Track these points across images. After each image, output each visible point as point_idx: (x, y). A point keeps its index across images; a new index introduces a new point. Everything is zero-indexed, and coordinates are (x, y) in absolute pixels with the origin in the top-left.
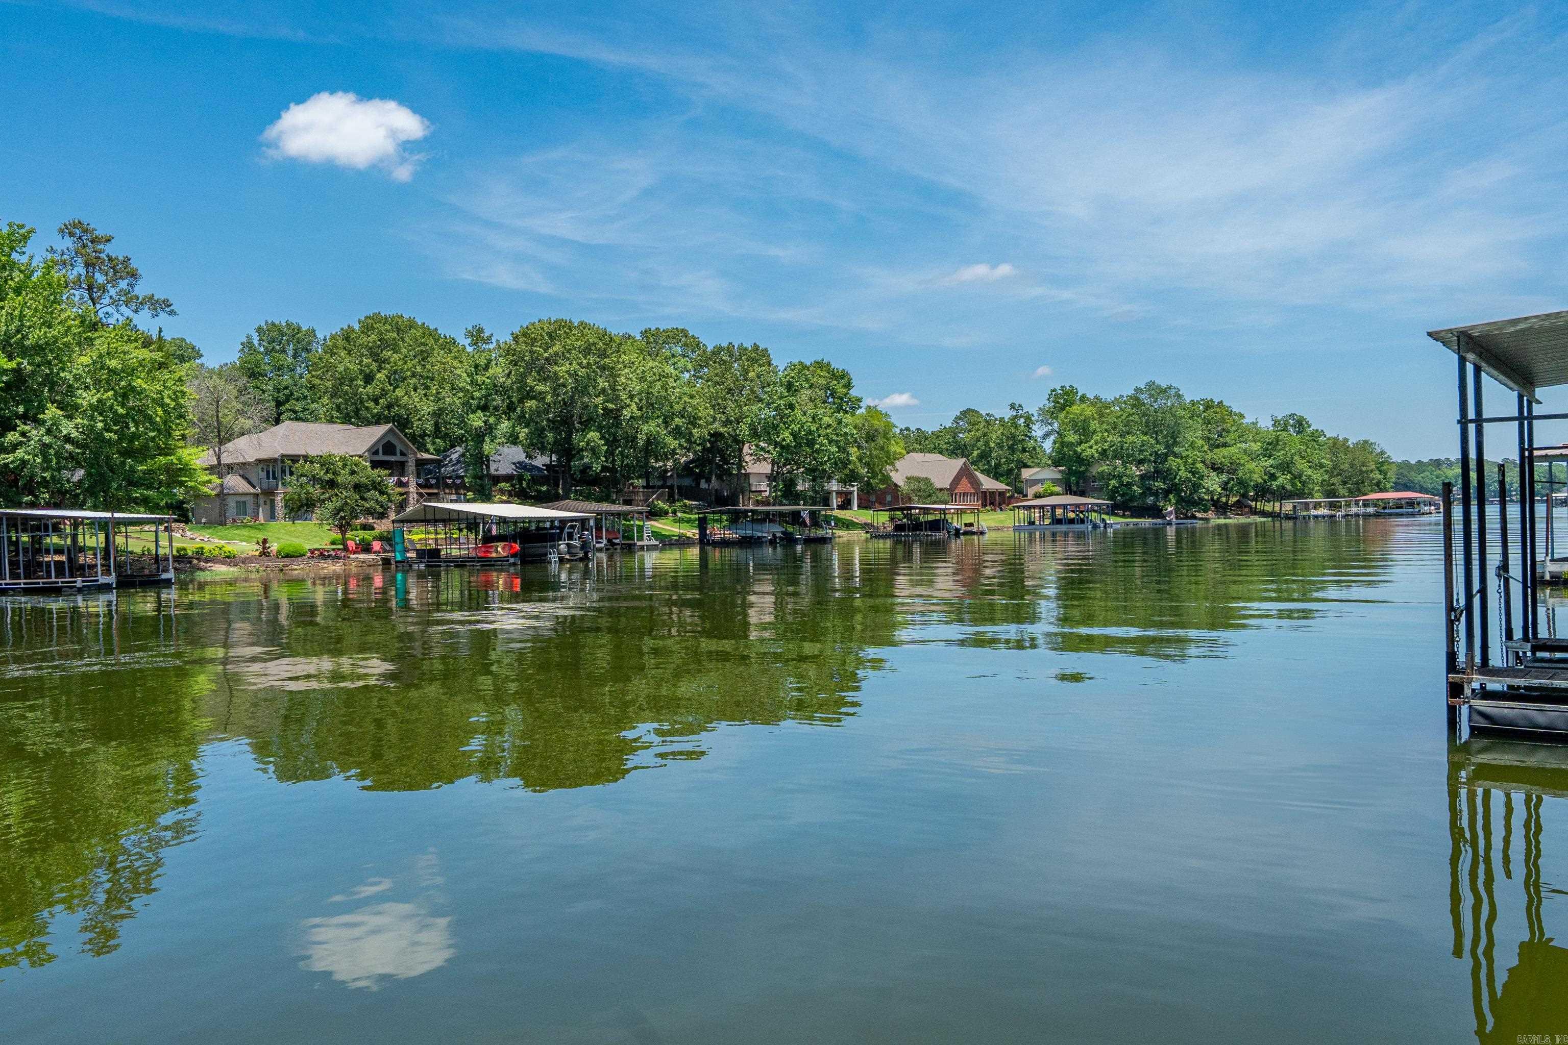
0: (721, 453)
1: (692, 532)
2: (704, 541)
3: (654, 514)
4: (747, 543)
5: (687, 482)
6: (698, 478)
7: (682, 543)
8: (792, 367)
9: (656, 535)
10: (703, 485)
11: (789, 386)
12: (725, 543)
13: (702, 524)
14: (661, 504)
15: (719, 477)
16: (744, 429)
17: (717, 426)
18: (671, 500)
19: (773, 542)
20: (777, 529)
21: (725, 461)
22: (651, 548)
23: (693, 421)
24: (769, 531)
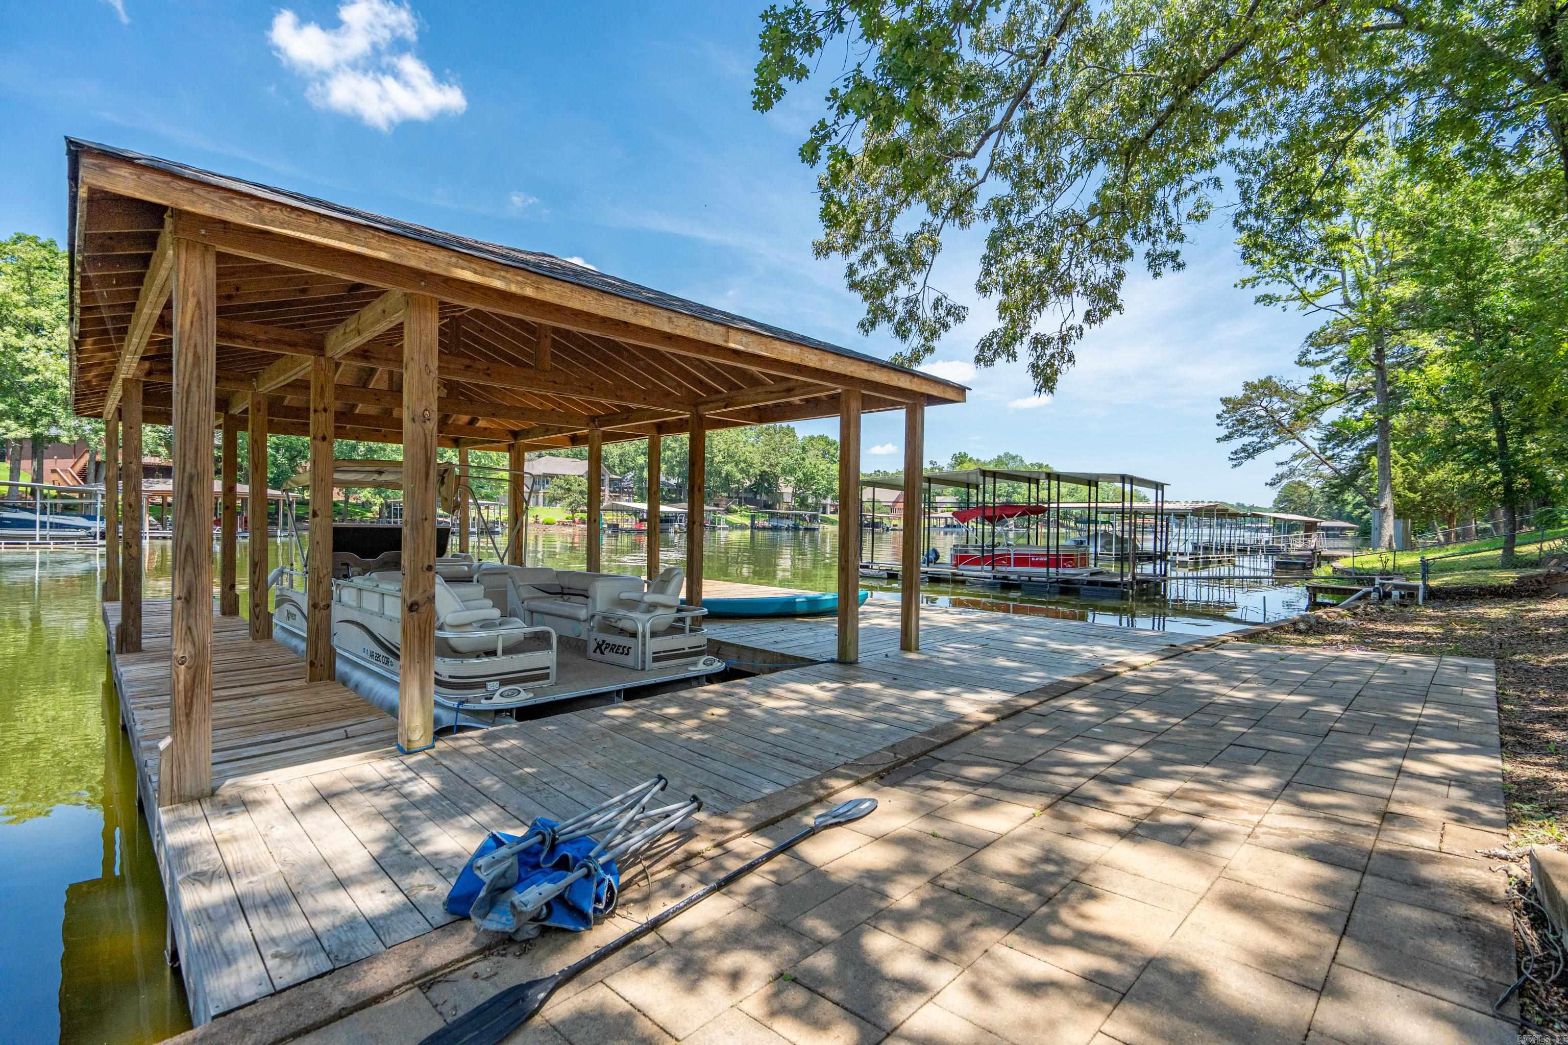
0: (767, 481)
1: (748, 522)
2: (753, 527)
3: (728, 511)
4: (775, 529)
5: (750, 496)
6: (756, 493)
7: (742, 527)
8: (804, 438)
9: (727, 522)
10: (758, 497)
11: (803, 448)
12: (764, 528)
13: (753, 518)
14: (734, 507)
15: (767, 494)
16: (778, 470)
17: (765, 468)
18: (740, 504)
19: (787, 529)
20: (790, 523)
21: (770, 485)
22: (724, 529)
23: (751, 465)
24: (786, 523)
